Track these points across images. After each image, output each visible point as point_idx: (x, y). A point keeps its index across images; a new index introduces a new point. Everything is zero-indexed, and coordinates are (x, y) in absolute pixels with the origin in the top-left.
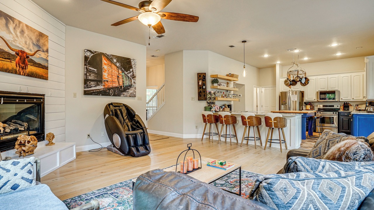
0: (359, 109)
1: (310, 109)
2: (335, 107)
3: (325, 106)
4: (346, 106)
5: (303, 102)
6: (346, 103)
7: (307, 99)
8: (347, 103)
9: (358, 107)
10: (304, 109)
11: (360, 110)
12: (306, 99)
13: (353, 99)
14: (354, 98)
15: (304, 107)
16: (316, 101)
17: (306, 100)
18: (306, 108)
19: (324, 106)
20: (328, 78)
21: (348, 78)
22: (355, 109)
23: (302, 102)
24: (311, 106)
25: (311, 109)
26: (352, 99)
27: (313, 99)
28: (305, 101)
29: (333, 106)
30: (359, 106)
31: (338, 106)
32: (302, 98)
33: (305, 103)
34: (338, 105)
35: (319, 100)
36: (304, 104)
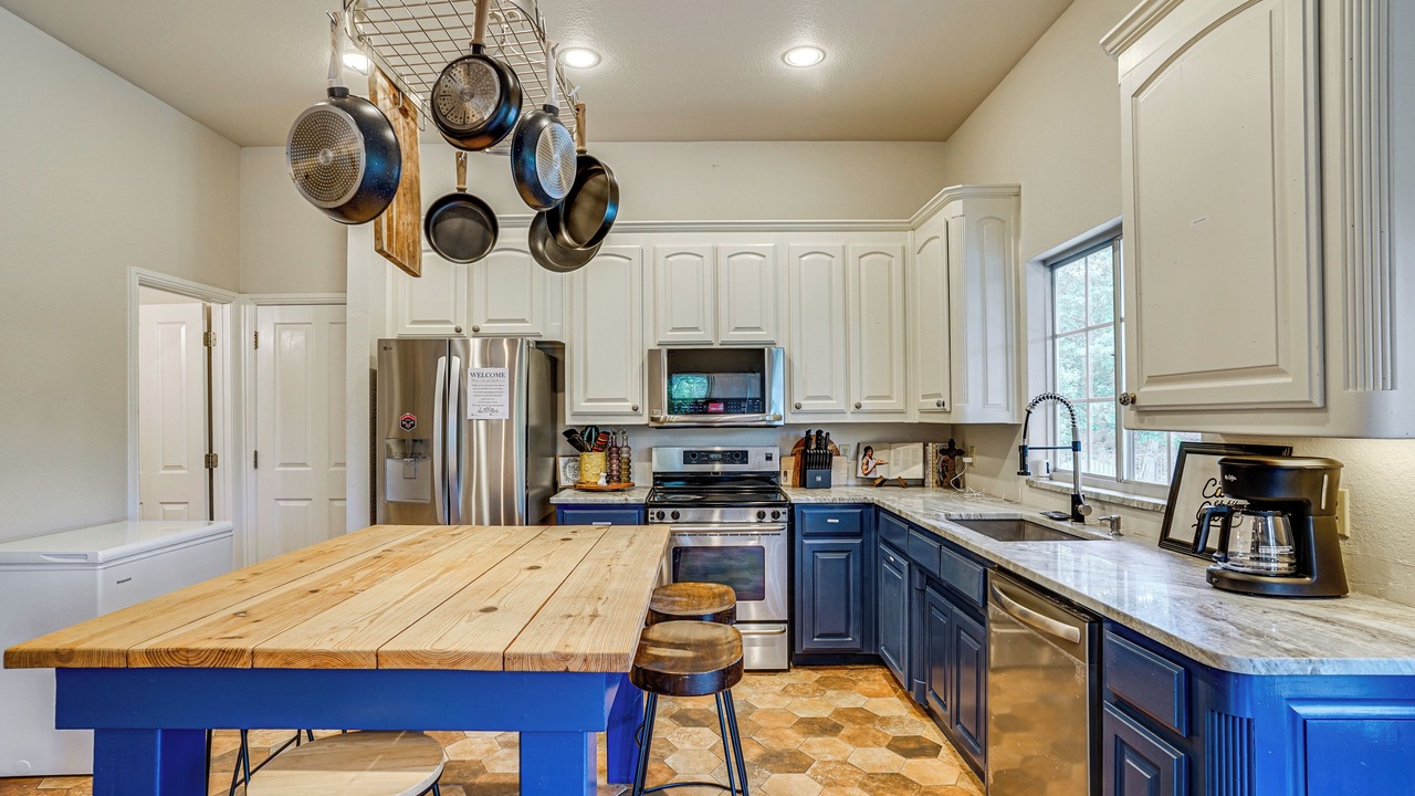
0: (881, 472)
1: (602, 482)
2: (756, 463)
3: (693, 454)
4: (813, 454)
5: (561, 430)
6: (813, 433)
7: (583, 406)
8: (819, 433)
9: (871, 464)
10: (563, 482)
11: (883, 483)
12: (581, 404)
13: (859, 406)
14: (867, 405)
15: (561, 461)
16: (645, 420)
17: (575, 415)
18: (578, 469)
19: (689, 457)
20: (716, 250)
21: (830, 263)
22: (860, 474)
23: (548, 431)
24: (609, 459)
25: (609, 478)
26: (853, 408)
27: (627, 407)
28: (570, 421)
29: (742, 456)
30: (878, 455)
31: (769, 458)
32: (548, 394)
33: (570, 433)
34: (770, 450)
35: (664, 415)
36: (563, 445)
